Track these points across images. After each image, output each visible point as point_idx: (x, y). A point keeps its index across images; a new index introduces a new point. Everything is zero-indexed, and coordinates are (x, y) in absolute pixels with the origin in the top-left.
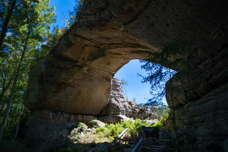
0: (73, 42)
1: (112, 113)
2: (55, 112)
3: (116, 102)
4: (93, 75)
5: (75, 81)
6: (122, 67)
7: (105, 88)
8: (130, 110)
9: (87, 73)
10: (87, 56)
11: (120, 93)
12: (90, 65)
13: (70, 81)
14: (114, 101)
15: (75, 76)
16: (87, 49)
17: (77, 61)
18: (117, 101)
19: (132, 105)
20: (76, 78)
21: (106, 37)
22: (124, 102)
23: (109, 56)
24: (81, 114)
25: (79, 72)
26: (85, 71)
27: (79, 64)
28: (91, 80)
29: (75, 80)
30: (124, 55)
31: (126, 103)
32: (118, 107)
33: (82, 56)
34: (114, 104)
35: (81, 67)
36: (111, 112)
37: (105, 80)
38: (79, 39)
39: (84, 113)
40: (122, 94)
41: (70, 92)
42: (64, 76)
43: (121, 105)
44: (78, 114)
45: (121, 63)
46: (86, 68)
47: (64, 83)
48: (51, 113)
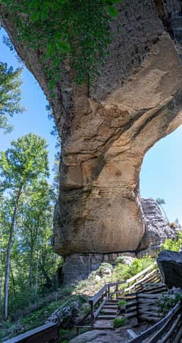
0: (68, 164)
1: (151, 243)
2: (85, 254)
3: (154, 229)
4: (109, 197)
5: (91, 213)
6: (138, 172)
7: (133, 212)
8: (172, 236)
9: (100, 197)
10: (89, 175)
11: (158, 215)
12: (98, 186)
13: (84, 214)
14: (151, 228)
15: (87, 206)
16: (86, 166)
17: (82, 187)
18: (155, 226)
19: (174, 228)
20: (90, 208)
21: (91, 135)
22: (164, 226)
23: (111, 161)
24: (115, 253)
25: (90, 199)
26: (97, 196)
27: (85, 189)
28: (110, 205)
29: (90, 210)
30: (129, 151)
31: (167, 227)
32: (157, 235)
33: (85, 178)
34: (151, 232)
35: (89, 192)
36: (149, 243)
37: (127, 200)
38: (71, 157)
39: (119, 251)
40: (160, 216)
41: (92, 228)
42: (75, 209)
43: (161, 231)
44: (112, 253)
45: (134, 166)
46: (95, 192)
47: (80, 219)
48: (81, 257)
